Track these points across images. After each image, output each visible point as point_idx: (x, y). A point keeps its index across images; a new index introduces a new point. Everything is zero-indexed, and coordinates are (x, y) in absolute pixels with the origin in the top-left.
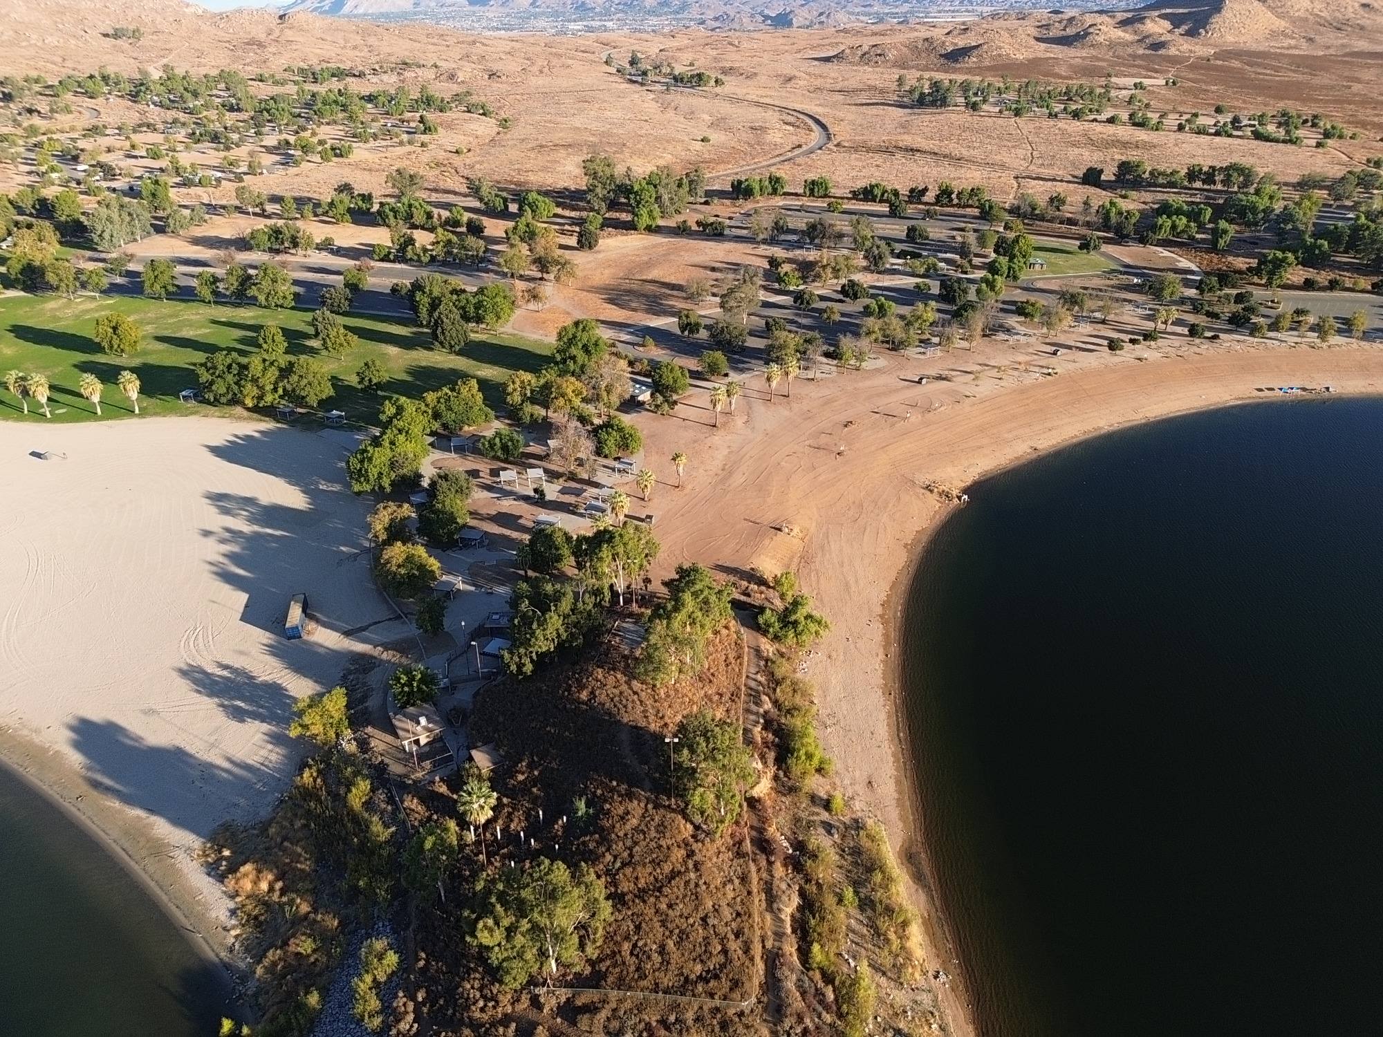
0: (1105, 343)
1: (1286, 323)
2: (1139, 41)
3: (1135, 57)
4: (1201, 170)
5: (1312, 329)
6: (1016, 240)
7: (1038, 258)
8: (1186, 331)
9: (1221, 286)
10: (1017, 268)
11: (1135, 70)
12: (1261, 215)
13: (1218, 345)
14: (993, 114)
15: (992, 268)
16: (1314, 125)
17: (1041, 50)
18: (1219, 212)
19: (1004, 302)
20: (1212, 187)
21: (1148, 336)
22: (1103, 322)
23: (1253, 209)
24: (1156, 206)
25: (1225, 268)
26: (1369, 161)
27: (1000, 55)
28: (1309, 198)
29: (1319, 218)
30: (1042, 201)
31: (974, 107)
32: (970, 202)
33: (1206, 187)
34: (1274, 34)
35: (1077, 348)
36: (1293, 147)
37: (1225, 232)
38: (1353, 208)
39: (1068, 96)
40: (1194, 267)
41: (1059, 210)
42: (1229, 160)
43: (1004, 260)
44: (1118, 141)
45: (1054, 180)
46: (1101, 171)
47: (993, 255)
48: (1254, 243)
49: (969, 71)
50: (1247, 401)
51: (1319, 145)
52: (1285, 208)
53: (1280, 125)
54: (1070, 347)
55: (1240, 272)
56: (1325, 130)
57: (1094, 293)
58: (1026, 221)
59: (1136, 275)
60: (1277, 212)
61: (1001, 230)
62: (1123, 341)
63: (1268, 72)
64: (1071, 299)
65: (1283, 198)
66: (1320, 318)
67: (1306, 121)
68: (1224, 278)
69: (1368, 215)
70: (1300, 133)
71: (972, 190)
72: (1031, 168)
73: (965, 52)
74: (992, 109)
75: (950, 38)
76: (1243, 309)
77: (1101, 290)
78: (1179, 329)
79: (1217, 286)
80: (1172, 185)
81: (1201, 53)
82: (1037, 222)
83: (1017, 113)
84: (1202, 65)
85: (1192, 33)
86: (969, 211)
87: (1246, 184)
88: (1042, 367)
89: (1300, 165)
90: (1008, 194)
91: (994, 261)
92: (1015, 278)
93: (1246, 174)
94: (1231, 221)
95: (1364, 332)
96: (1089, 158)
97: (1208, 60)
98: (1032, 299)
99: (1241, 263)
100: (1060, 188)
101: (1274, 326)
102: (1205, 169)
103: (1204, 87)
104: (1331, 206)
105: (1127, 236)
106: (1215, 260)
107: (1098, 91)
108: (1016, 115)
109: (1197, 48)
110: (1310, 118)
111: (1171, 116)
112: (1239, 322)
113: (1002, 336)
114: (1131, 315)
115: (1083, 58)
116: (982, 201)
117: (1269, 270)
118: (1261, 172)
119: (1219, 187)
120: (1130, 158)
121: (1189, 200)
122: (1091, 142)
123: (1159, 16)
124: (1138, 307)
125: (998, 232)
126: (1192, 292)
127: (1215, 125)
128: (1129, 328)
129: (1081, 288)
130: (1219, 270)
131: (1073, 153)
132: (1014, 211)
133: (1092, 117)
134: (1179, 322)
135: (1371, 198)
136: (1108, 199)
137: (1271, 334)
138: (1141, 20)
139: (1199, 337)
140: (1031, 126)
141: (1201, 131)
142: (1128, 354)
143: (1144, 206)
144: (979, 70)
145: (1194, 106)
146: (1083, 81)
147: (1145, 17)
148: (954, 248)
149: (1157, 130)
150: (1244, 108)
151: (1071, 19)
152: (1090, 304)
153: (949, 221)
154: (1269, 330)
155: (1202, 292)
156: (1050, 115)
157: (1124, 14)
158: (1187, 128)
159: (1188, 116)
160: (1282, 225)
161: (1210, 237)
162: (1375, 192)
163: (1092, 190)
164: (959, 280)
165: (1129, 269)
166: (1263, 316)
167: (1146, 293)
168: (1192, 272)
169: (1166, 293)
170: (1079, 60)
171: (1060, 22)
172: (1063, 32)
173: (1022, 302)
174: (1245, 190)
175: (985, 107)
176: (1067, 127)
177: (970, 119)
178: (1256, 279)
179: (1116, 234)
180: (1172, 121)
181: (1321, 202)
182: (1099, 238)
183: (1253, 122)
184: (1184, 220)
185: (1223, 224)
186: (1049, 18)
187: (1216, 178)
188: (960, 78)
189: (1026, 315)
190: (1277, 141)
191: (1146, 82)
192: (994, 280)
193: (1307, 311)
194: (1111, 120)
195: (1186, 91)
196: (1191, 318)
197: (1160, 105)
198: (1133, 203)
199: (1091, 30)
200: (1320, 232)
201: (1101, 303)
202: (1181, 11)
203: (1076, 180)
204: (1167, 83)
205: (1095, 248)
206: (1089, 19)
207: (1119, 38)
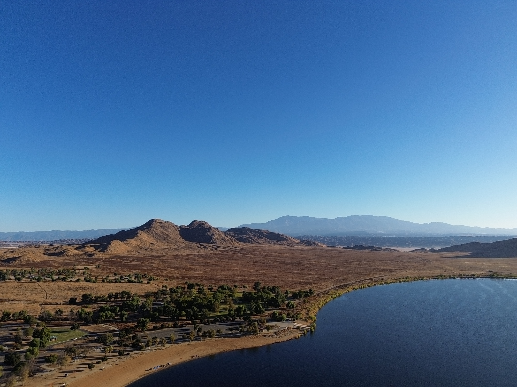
0: (87, 366)
1: (151, 343)
2: (84, 254)
3: (83, 259)
4: (113, 294)
5: (159, 344)
6: (43, 330)
7: (54, 336)
8: (117, 354)
9: (127, 334)
10: (44, 342)
11: (84, 263)
12: (135, 307)
13: (130, 357)
14: (27, 282)
15: (32, 344)
16: (146, 277)
17: (46, 258)
18: (121, 308)
19: (39, 358)
20: (118, 300)
21: (104, 359)
22: (85, 357)
23: (132, 305)
24: (99, 309)
25: (127, 327)
26: (163, 286)
27: (29, 260)
28: (149, 299)
29: (153, 305)
30: (53, 313)
31: (19, 279)
32: (19, 317)
33: (115, 300)
34: (128, 251)
35: (75, 371)
36: (141, 284)
37: (125, 314)
38: (162, 301)
39: (59, 273)
40: (116, 329)
41: (61, 315)
42: (122, 290)
43: (37, 340)
44: (81, 287)
45: (57, 304)
46: (76, 299)
47: (32, 338)
48: (135, 317)
49: (16, 266)
50: (144, 376)
51: (148, 283)
52: (143, 303)
53: (135, 278)
54: (72, 372)
55: (132, 328)
56: (149, 278)
57: (79, 346)
58: (46, 322)
59: (95, 336)
60: (140, 305)
61: (35, 327)
62: (94, 364)
63: (129, 262)
64: (70, 351)
65: (141, 301)
66: (161, 339)
67: (143, 276)
68: (128, 331)
69: (167, 302)
70: (142, 279)
71: (20, 312)
72: (47, 300)
73: (14, 259)
74: (27, 280)
75: (5, 255)
76: (135, 341)
77: (82, 344)
78: (115, 354)
79: (126, 334)
80: (103, 301)
81: (106, 257)
82: (52, 321)
83: (39, 280)
84: (107, 260)
85: (102, 251)
86: (19, 321)
87: (129, 297)
88: (60, 384)
89: (144, 290)
90: (38, 312)
91: (33, 341)
92: (44, 346)
93: (128, 294)
94: (126, 311)
95: (175, 341)
96: (70, 294)
97: (109, 259)
98: (53, 354)
99: (132, 325)
100: (60, 307)
101: (147, 345)
102: (114, 294)
103: (109, 267)
104: (156, 301)
105: (90, 321)
106: (123, 325)
107: (71, 271)
108: (38, 281)
109: (105, 255)
110: (144, 275)
111: (99, 277)
112: (136, 347)
113: (39, 374)
114: (95, 353)
115: (64, 260)
116: (25, 316)
117: (142, 325)
118: (133, 293)
119: (120, 299)
120: (86, 293)
121: (110, 305)
122: (71, 289)
123: (90, 246)
124: (98, 348)
125: (34, 328)
126: (117, 339)
127: (115, 279)
128: (95, 357)
129: (74, 345)
130: (125, 328)
131: (64, 293)
132: (41, 318)
133: (70, 280)
134: (114, 351)
135: (166, 297)
136: (80, 309)
137: (147, 348)
138: (84, 247)
139: (123, 355)
140: (45, 285)
141: (111, 282)
142: (97, 368)
143: (94, 309)
144: (21, 266)
145: (107, 274)
146: (65, 268)
147: (85, 246)
148: (12, 338)
149: (95, 282)
150: (124, 273)
151: (57, 248)
152: (78, 351)
153: (10, 327)
154: (146, 347)
155: (120, 338)
156: (53, 280)
157: (78, 245)
158: (106, 281)
159: (106, 277)
160: (143, 309)
161: (120, 317)
162: (167, 295)
163: (73, 306)
164: (15, 353)
165: (92, 334)
166: (143, 342)
167: (100, 342)
168: (116, 331)
169: (108, 341)
170: (63, 261)
171: (53, 248)
172: (55, 252)
173: (48, 356)
174: (129, 299)
175: (23, 279)
176: (60, 284)
177: (17, 284)
178: (138, 330)
179: (85, 321)
180: (100, 279)
181: (153, 300)
182: (78, 324)
183: (127, 277)
184: (110, 313)
185: (123, 312)
186: (49, 247)
187: (118, 297)
188: (11, 269)
189: (50, 362)
190: (135, 282)
191: (89, 267)
192: (33, 349)
193: (157, 337)
194: (78, 280)
195: (103, 269)
196: (118, 349)
197: (95, 274)
198: (90, 309)
199: (66, 251)
200: (155, 310)
201: (83, 350)
202: (97, 244)
203: (66, 303)
204: (96, 267)
205: (77, 328)
206: (64, 247)
207: (77, 253)
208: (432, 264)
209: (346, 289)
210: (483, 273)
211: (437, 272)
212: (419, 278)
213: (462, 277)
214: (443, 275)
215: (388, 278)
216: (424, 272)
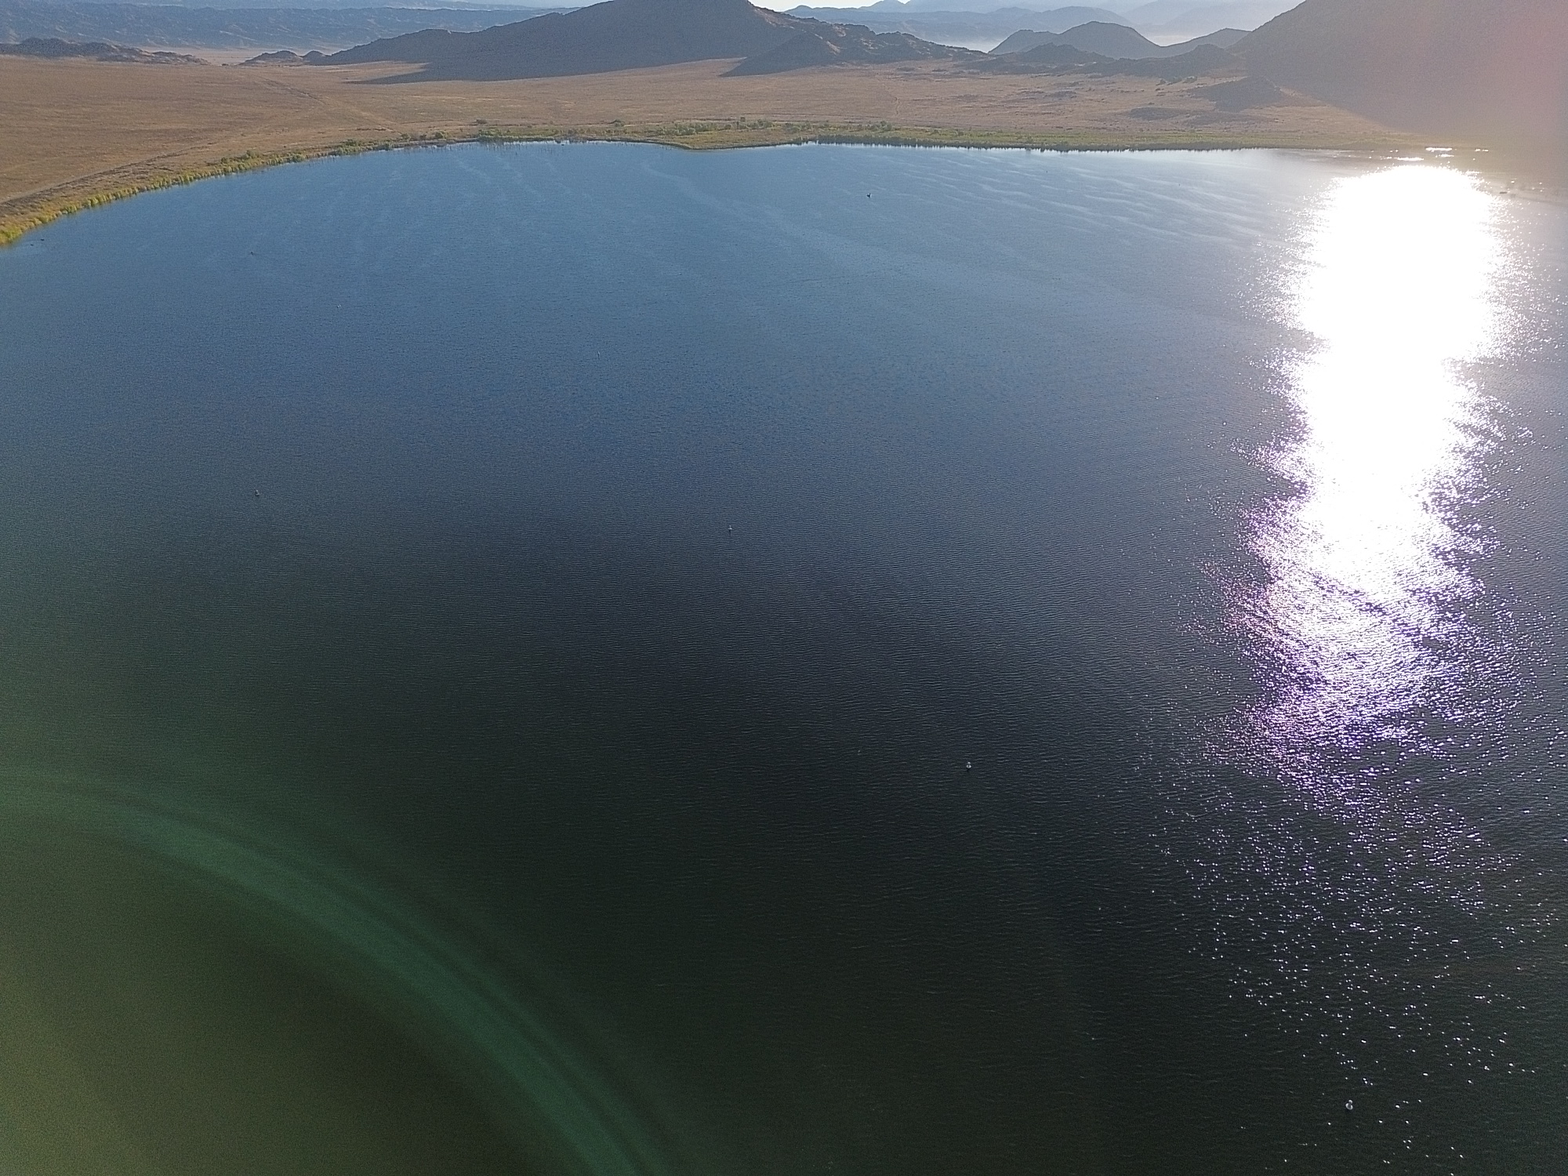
208: (320, 105)
209: (32, 214)
210: (461, 130)
211: (337, 133)
212: (284, 155)
213: (408, 145)
214: (356, 139)
215: (183, 162)
216: (299, 132)
